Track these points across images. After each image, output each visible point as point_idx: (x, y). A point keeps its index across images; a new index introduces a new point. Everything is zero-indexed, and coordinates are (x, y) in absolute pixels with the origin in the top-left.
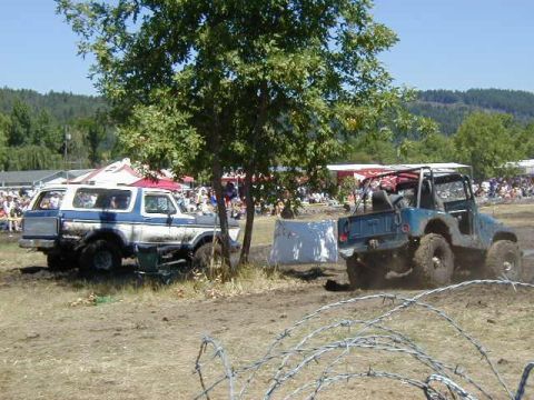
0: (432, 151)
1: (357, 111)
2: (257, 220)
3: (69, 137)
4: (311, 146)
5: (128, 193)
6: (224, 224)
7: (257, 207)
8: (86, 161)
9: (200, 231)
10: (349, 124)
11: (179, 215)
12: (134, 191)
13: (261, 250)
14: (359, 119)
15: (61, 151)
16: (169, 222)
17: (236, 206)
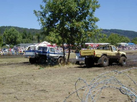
0: (104, 41)
1: (90, 33)
2: (71, 53)
3: (34, 37)
4: (81, 39)
5: (47, 48)
6: (64, 54)
7: (71, 51)
8: (37, 42)
9: (59, 55)
10: (89, 35)
11: (56, 52)
12: (48, 47)
13: (71, 59)
14: (91, 34)
15: (32, 40)
16: (54, 53)
17: (67, 51)
